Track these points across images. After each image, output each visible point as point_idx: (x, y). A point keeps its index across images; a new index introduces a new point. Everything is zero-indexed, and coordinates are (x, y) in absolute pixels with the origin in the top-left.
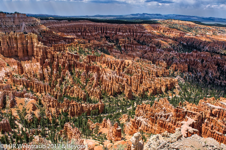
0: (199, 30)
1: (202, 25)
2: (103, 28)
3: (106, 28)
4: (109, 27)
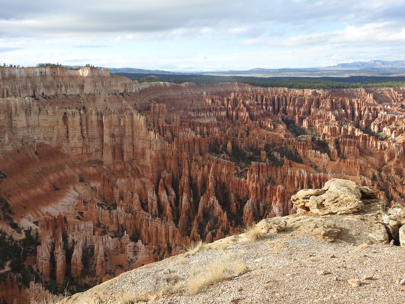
2: (279, 99)
3: (284, 99)
4: (291, 97)
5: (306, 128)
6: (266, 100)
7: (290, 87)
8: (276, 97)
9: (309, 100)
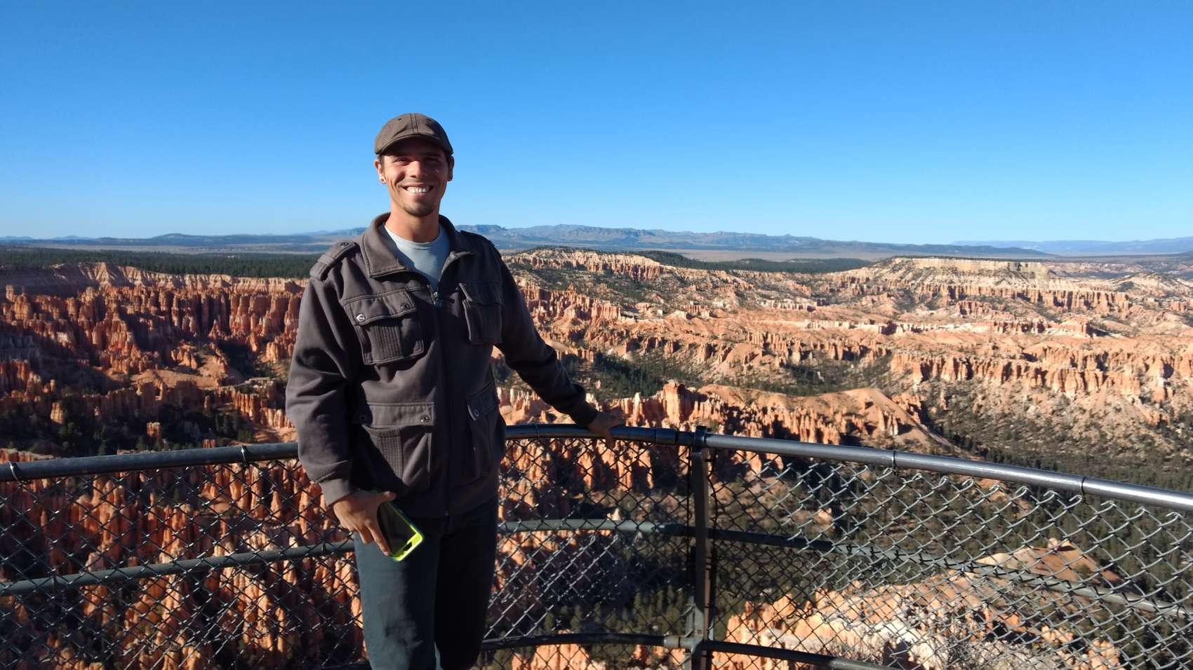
0: (681, 290)
1: (687, 267)
2: (209, 299)
3: (223, 301)
4: (239, 296)
5: (275, 360)
6: (179, 301)
7: (236, 274)
8: (203, 297)
9: (278, 301)
